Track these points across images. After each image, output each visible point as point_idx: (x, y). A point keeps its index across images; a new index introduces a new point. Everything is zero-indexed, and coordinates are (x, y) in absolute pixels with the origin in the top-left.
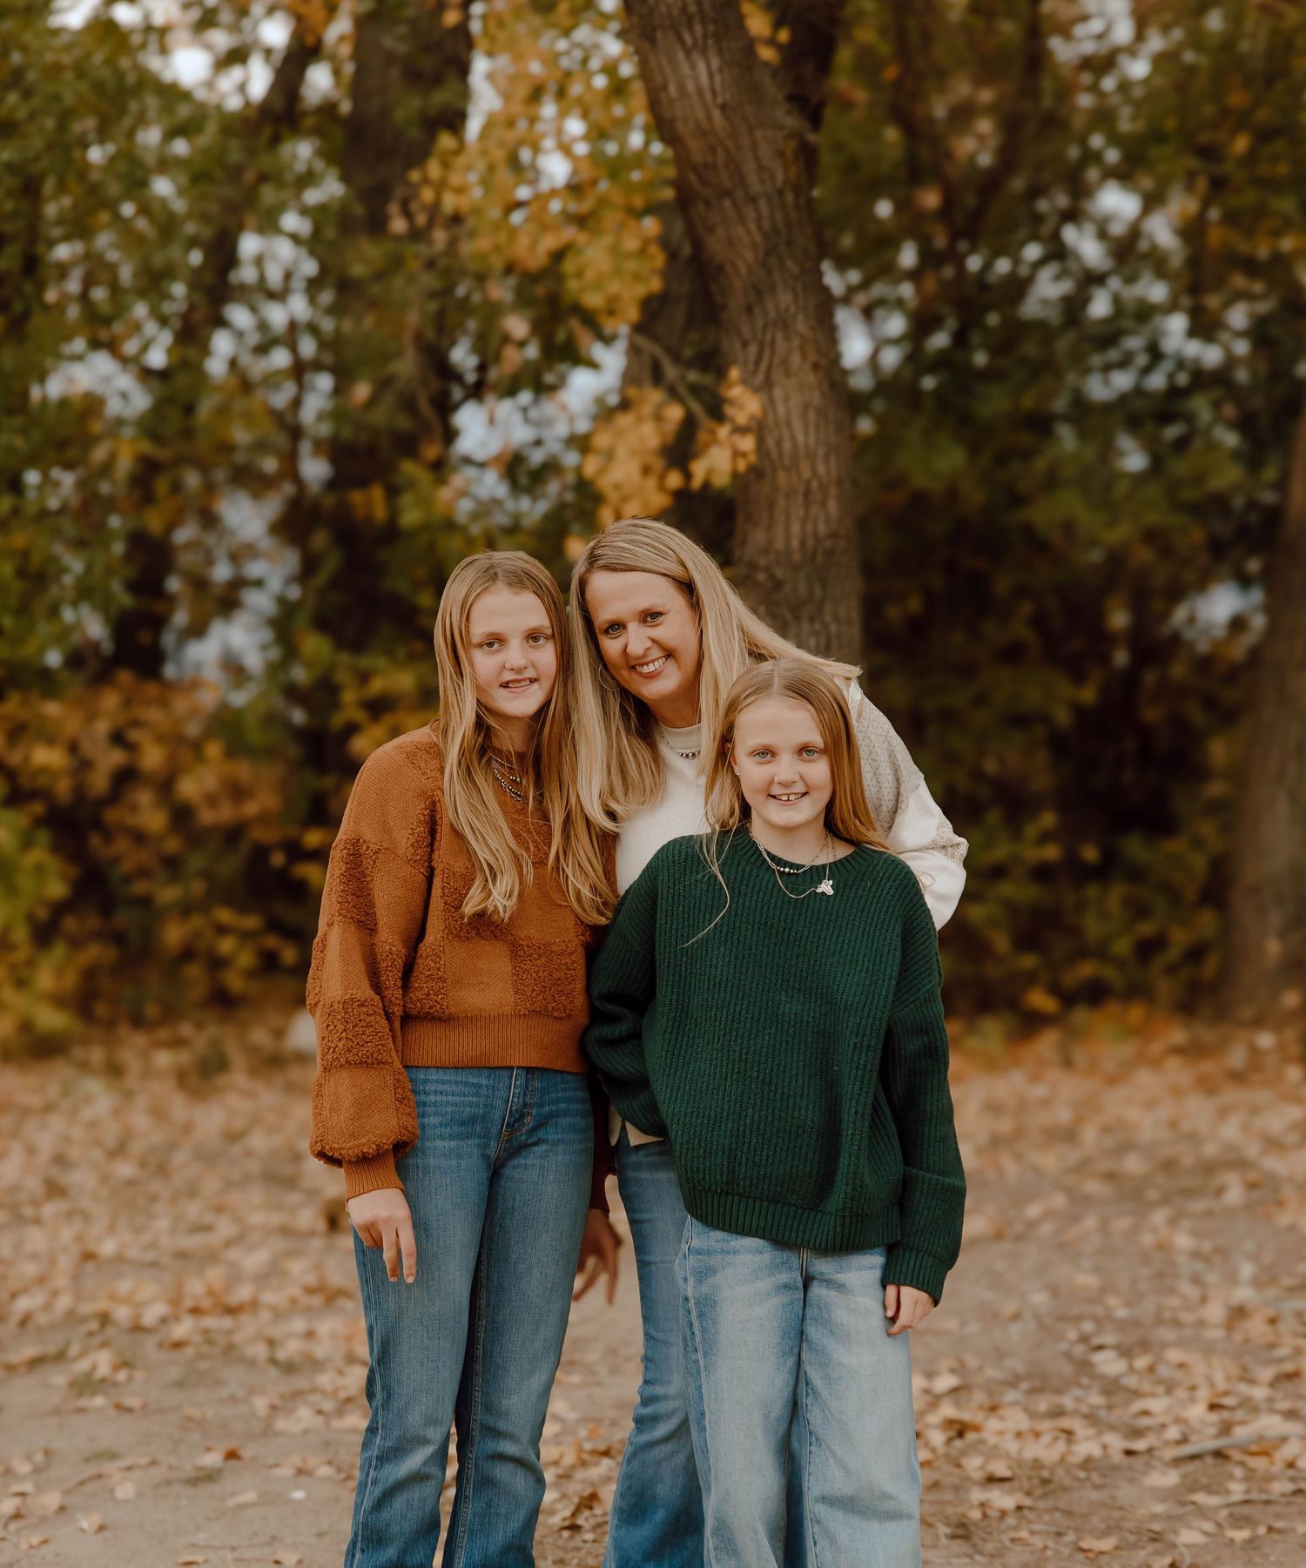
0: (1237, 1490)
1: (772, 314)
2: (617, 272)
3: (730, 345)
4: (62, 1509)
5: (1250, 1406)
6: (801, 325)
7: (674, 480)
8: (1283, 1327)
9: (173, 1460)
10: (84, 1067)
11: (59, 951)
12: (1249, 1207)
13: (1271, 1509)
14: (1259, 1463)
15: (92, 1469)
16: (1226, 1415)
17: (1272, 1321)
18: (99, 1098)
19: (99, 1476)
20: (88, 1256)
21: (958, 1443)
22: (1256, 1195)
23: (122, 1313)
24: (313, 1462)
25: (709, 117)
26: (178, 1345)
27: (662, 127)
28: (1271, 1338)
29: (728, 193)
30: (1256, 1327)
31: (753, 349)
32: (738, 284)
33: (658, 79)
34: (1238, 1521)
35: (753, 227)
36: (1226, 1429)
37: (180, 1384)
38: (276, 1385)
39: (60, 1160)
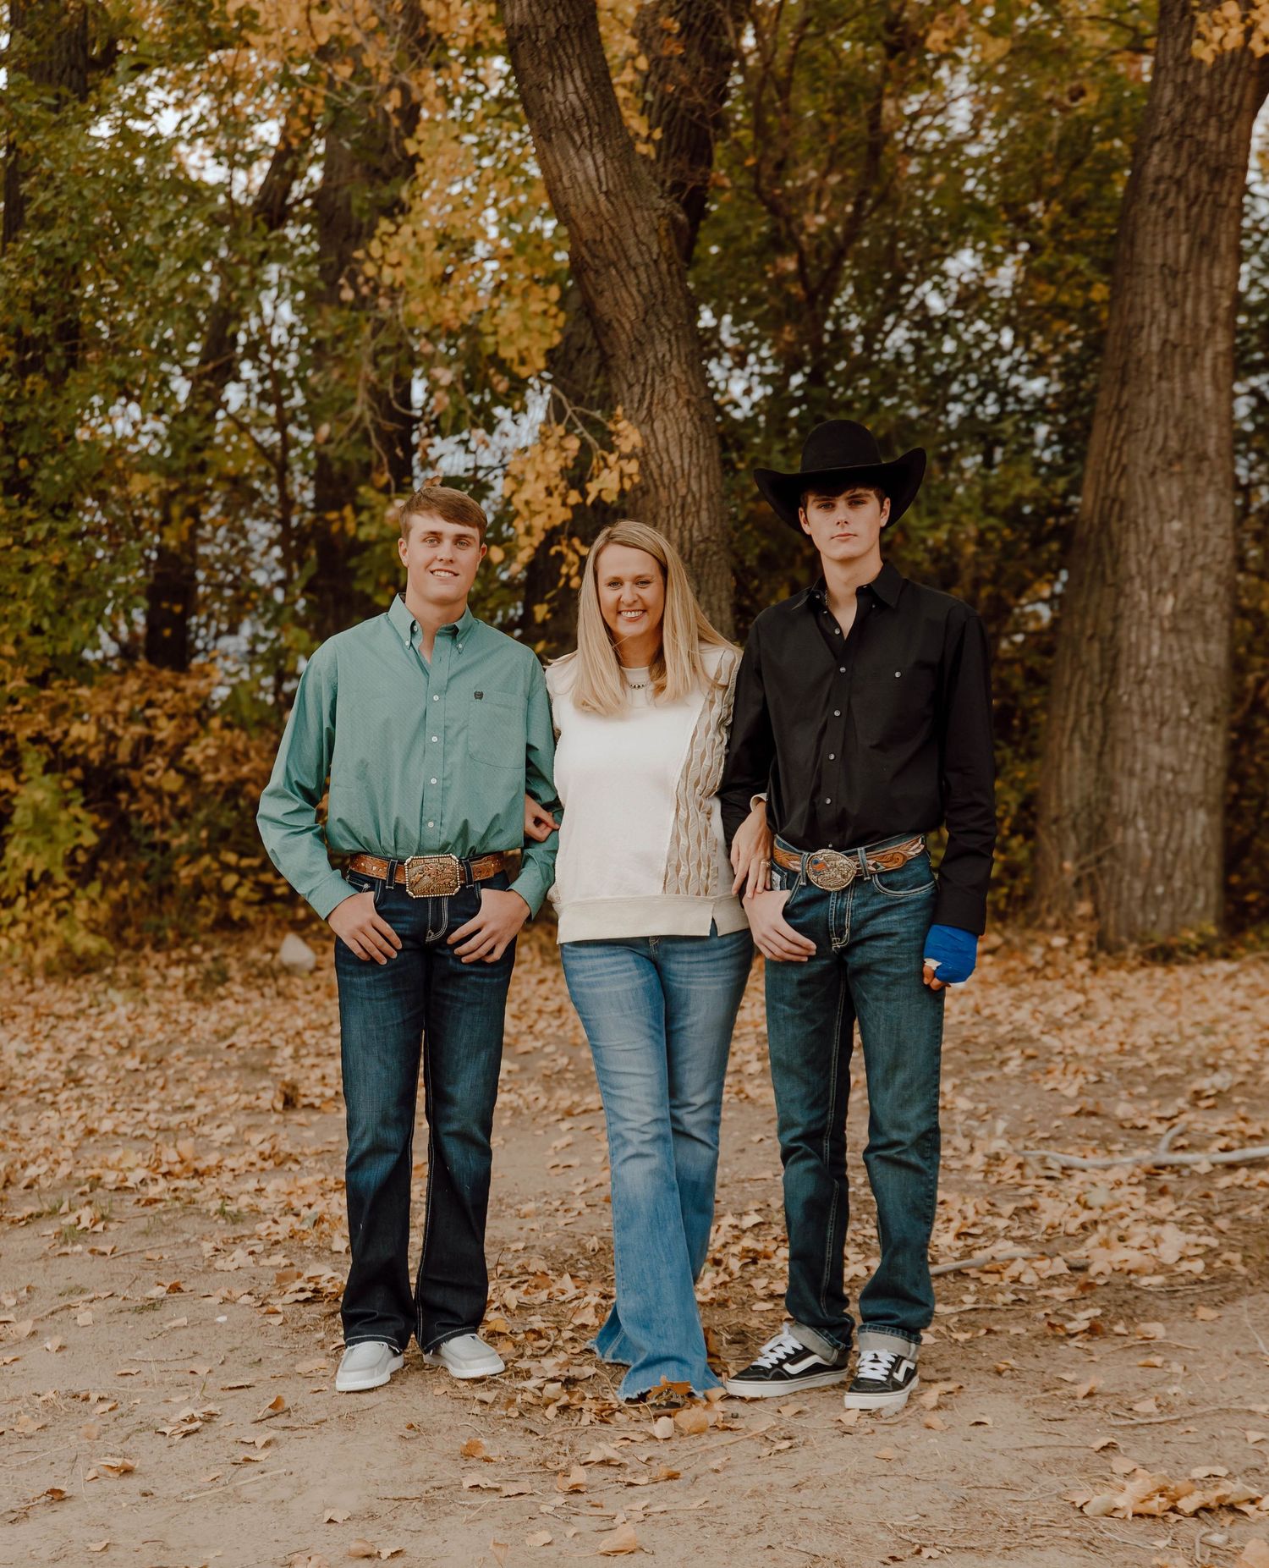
0: (969, 1300)
1: (652, 361)
2: (526, 329)
3: (619, 387)
4: (34, 1333)
5: (992, 1235)
6: (675, 370)
7: (574, 497)
8: (1028, 1171)
9: (127, 1293)
10: (111, 980)
11: (94, 889)
12: (1023, 1076)
13: (994, 1315)
14: (990, 1280)
15: (63, 1302)
16: (970, 1241)
17: (1020, 1166)
18: (121, 1006)
19: (69, 1307)
20: (91, 1132)
21: (752, 1268)
22: (1031, 1065)
23: (110, 1178)
24: (237, 1293)
25: (596, 201)
26: (151, 1202)
27: (559, 210)
28: (1018, 1179)
29: (614, 264)
30: (1008, 1171)
31: (637, 389)
32: (623, 337)
33: (555, 171)
34: (963, 1326)
35: (634, 291)
36: (968, 1253)
37: (145, 1233)
38: (223, 1230)
39: (81, 1055)
